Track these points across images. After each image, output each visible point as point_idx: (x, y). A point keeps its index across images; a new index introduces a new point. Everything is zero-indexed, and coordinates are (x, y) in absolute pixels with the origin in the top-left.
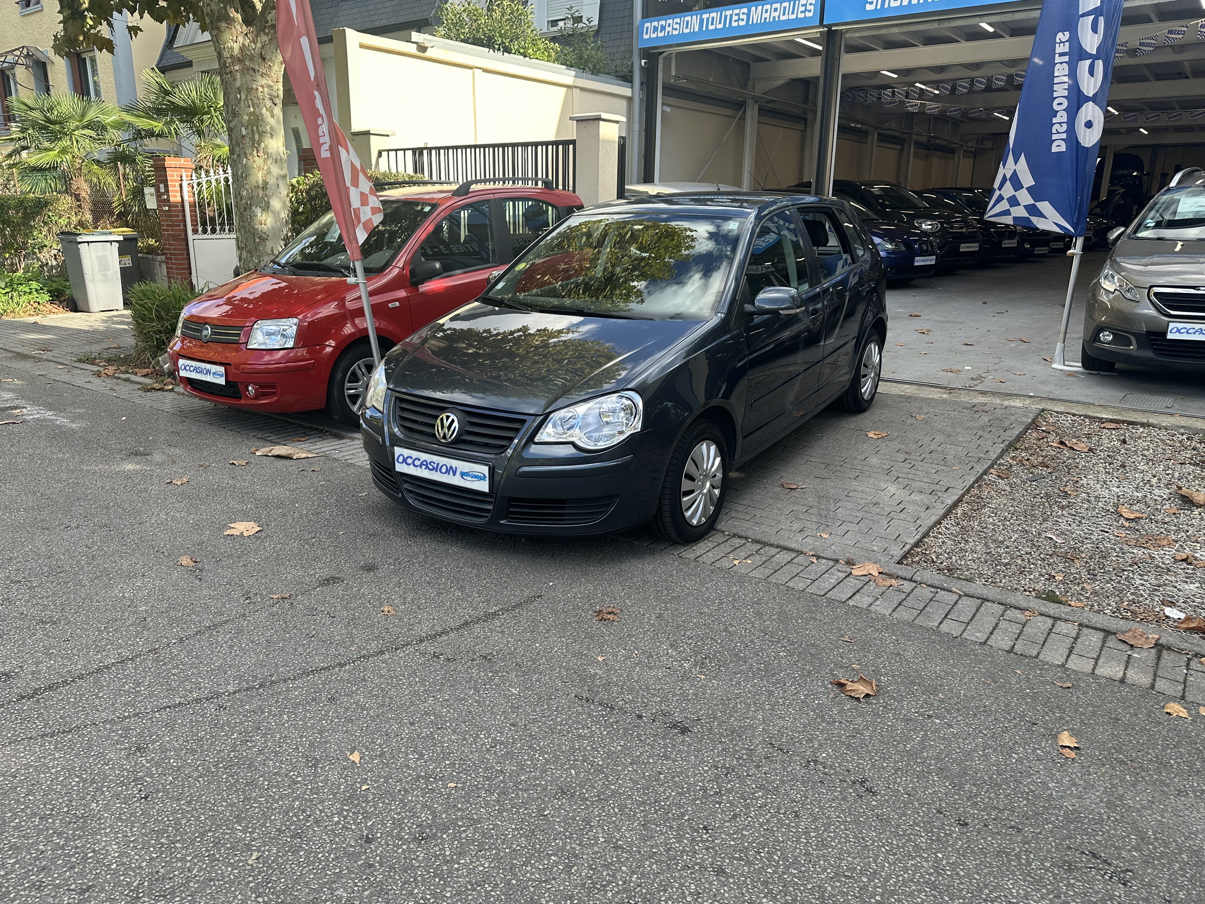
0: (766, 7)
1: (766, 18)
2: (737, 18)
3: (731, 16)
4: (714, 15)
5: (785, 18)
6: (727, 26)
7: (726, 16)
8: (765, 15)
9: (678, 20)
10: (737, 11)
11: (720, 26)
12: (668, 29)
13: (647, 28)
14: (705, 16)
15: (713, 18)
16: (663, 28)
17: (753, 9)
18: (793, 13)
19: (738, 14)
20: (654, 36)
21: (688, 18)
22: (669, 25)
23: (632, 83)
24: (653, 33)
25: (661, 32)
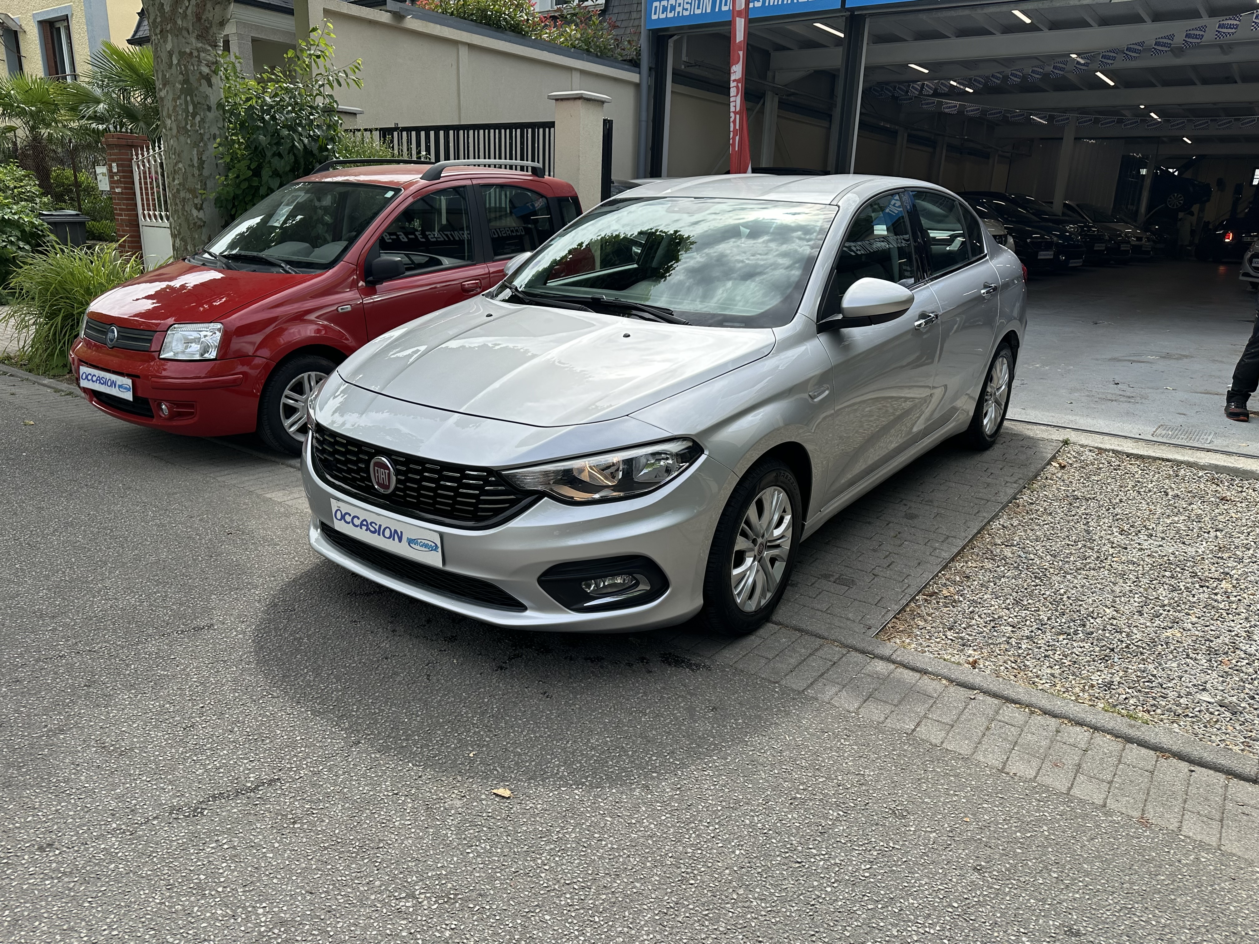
9: (689, 0)
13: (656, 7)
16: (673, 8)
20: (663, 16)
22: (679, 6)
23: (639, 68)
24: (663, 13)
25: (671, 12)
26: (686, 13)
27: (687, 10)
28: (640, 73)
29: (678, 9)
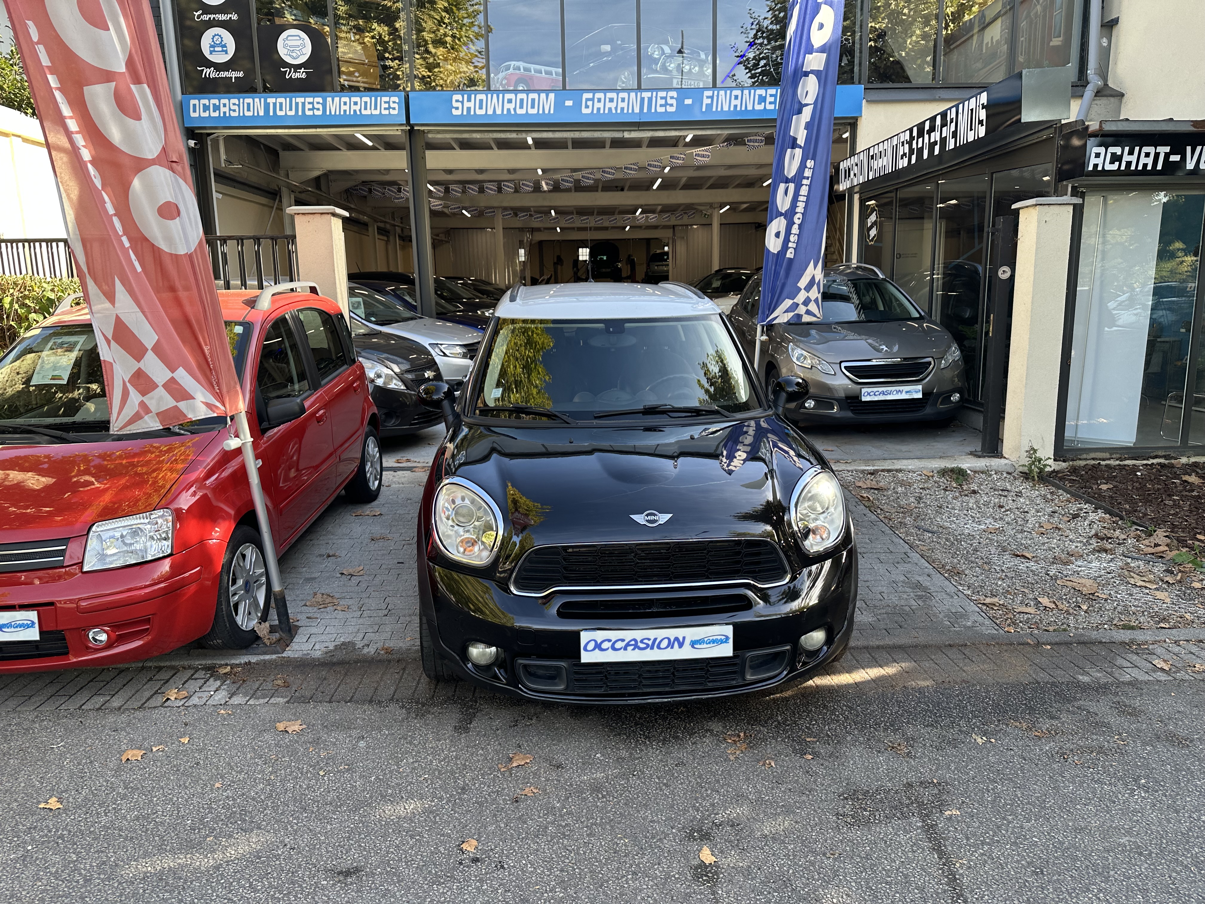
0: (344, 99)
1: (345, 111)
2: (311, 106)
3: (304, 104)
4: (282, 100)
5: (368, 112)
6: (300, 113)
7: (297, 104)
8: (343, 108)
9: (236, 101)
10: (311, 100)
11: (292, 113)
12: (223, 109)
13: (194, 105)
14: (271, 101)
15: (281, 104)
16: (216, 108)
17: (329, 99)
18: (376, 108)
19: (312, 103)
20: (206, 114)
21: (250, 100)
22: (225, 105)
24: (204, 111)
25: (214, 111)
26: (233, 114)
27: (234, 111)
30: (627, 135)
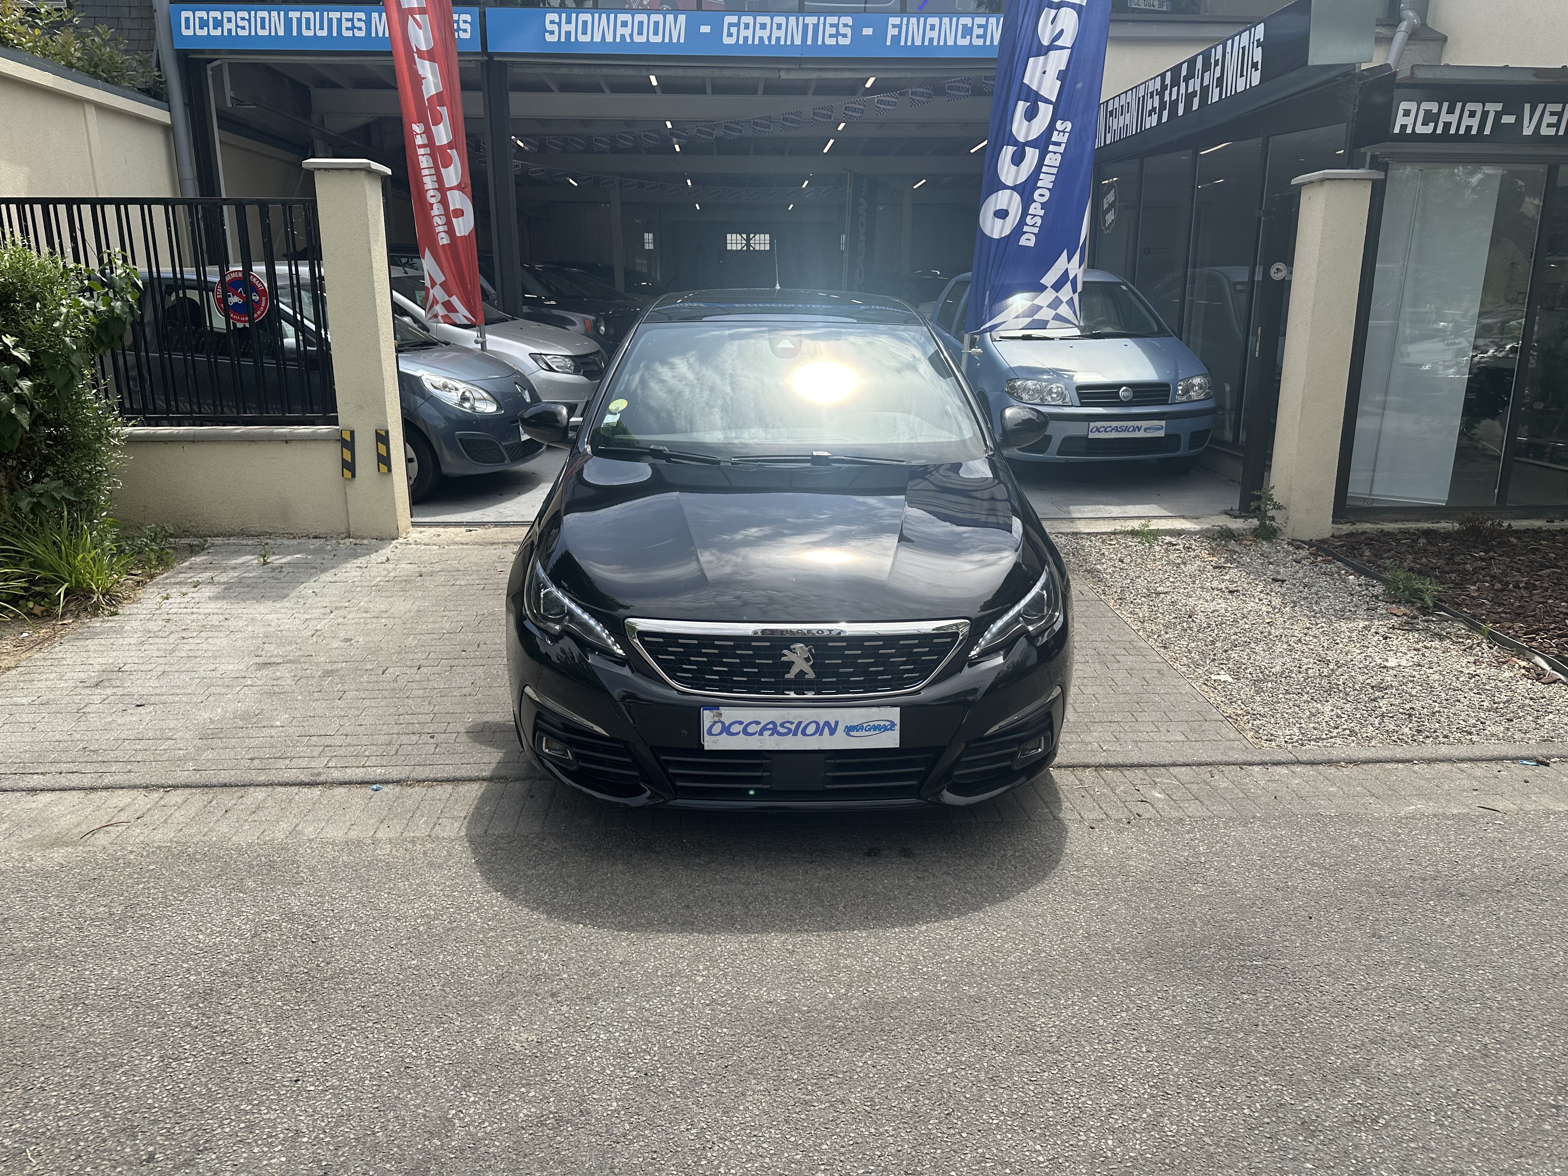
2: (349, 24)
3: (339, 21)
4: (310, 14)
6: (335, 34)
7: (330, 21)
9: (245, 14)
10: (349, 15)
11: (324, 33)
13: (187, 19)
14: (294, 15)
15: (308, 20)
16: (218, 24)
17: (375, 15)
19: (352, 20)
20: (204, 32)
21: (265, 14)
22: (229, 20)
23: (168, 101)
24: (201, 28)
25: (215, 28)
26: (241, 33)
27: (243, 28)
28: (169, 111)
29: (227, 26)
30: (784, 75)
